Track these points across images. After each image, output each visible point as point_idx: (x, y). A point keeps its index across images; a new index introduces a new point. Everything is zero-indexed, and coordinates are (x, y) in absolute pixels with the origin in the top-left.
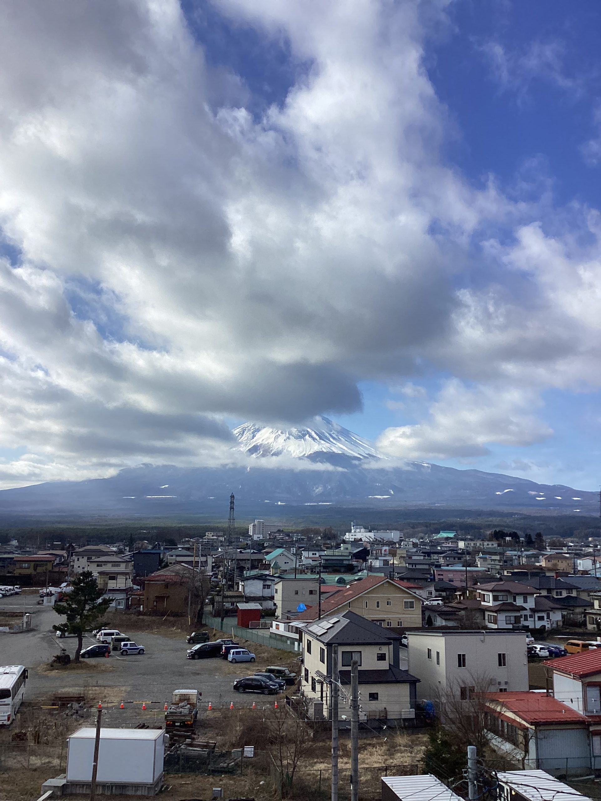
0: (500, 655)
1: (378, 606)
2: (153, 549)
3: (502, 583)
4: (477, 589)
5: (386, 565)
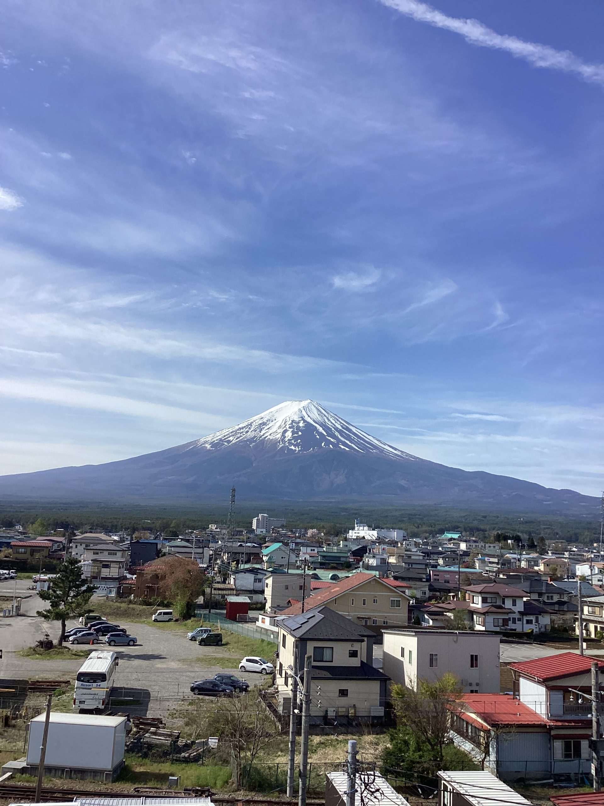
0: (472, 656)
1: (364, 604)
3: (492, 585)
4: (467, 590)
5: (383, 564)
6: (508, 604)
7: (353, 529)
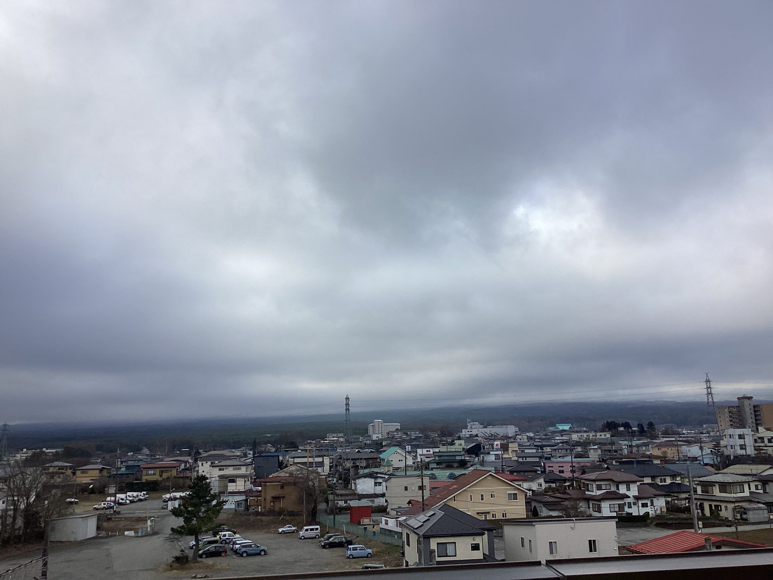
0: (590, 541)
1: (482, 499)
2: (276, 451)
3: (605, 472)
4: (581, 479)
5: (498, 459)
6: (623, 489)
7: (466, 428)
